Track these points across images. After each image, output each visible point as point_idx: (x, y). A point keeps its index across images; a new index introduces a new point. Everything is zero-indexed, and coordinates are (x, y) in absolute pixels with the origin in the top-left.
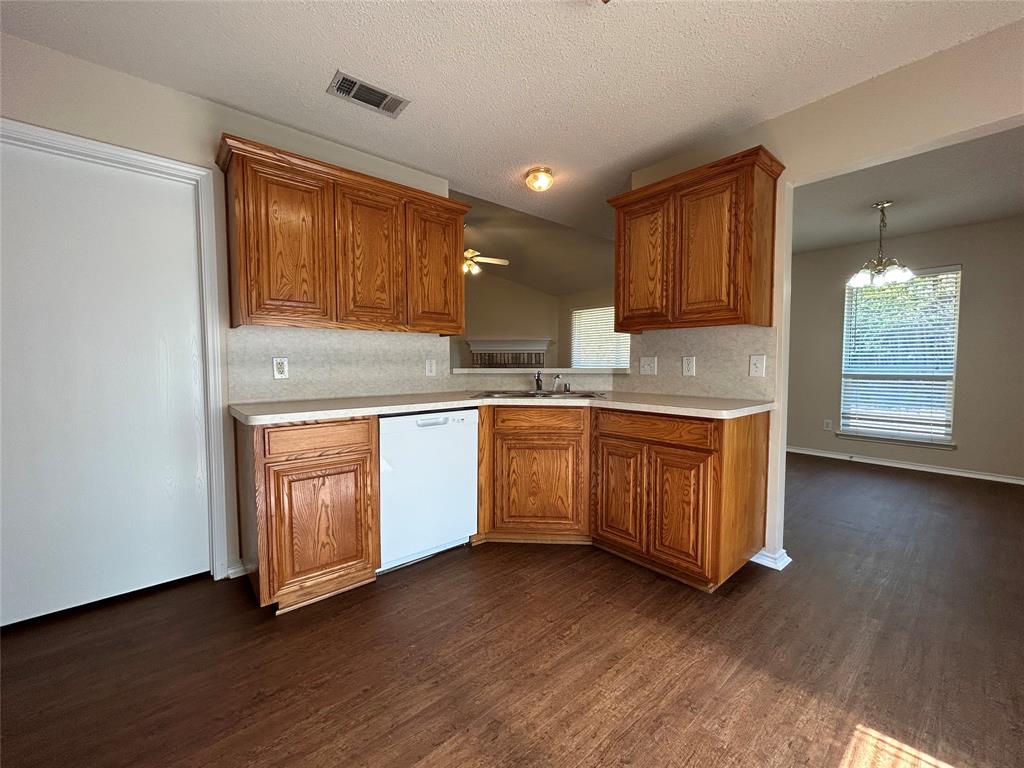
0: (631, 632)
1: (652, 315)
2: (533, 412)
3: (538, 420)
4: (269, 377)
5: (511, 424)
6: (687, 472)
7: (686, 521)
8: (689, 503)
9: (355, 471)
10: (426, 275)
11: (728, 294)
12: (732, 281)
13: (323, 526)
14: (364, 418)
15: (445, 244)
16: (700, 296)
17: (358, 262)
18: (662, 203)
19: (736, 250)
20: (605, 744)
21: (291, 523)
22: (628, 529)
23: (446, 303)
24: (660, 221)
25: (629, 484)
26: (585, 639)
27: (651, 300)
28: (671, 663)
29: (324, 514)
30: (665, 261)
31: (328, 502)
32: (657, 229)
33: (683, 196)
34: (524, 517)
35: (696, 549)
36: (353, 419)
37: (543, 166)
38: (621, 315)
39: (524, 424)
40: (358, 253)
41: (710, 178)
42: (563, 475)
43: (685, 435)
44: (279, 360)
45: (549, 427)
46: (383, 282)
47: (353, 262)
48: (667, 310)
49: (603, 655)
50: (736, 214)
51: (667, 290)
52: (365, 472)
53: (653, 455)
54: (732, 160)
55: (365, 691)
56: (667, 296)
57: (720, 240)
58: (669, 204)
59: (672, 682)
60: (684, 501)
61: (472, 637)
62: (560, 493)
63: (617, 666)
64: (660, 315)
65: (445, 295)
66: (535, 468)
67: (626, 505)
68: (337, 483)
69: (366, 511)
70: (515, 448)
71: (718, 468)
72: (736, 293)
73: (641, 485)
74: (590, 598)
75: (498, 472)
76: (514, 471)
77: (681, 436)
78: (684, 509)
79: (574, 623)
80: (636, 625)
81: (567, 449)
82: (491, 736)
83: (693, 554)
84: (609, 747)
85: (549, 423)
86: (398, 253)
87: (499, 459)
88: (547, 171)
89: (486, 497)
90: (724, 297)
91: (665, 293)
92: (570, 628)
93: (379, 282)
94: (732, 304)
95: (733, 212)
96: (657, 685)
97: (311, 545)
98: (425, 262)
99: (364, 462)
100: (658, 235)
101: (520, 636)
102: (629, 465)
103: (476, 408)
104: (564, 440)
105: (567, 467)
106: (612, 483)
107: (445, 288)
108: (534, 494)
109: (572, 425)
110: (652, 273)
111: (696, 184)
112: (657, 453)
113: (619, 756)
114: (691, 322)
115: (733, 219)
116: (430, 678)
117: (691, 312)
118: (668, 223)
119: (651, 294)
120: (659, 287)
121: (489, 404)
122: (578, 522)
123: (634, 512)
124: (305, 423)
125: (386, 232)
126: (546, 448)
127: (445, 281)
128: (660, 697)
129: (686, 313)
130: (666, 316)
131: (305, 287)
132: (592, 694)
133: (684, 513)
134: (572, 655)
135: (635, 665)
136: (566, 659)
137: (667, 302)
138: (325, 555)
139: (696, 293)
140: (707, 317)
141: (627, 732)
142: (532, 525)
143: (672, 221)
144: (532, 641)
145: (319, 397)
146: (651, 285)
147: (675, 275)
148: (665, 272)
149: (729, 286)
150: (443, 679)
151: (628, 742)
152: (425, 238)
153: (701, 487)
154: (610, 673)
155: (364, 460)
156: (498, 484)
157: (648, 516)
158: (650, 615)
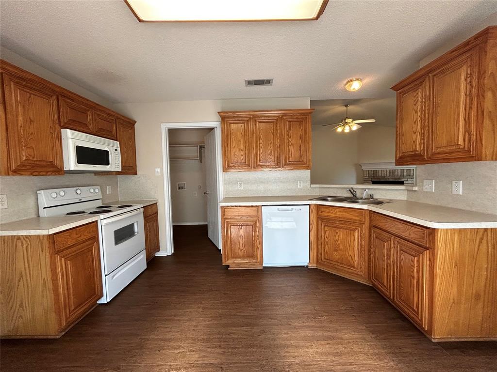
0: (353, 333)
1: (415, 155)
2: (336, 209)
3: (339, 214)
4: (237, 188)
5: (326, 214)
6: (413, 258)
7: (412, 288)
8: (413, 277)
9: (252, 225)
10: (291, 145)
11: (464, 140)
12: (467, 131)
13: (241, 243)
14: (256, 206)
15: (300, 130)
16: (444, 142)
17: (261, 145)
18: (421, 83)
19: (470, 108)
20: (296, 362)
21: (231, 240)
22: (384, 282)
23: (301, 156)
24: (420, 95)
25: (384, 257)
26: (325, 324)
27: (414, 147)
28: (362, 357)
29: (241, 239)
30: (423, 121)
31: (243, 235)
32: (418, 101)
33: (434, 75)
34: (332, 261)
35: (417, 307)
36: (252, 206)
37: (354, 78)
38: (398, 156)
39: (332, 215)
40: (261, 141)
41: (452, 60)
42: (352, 244)
43: (412, 234)
44: (240, 182)
45: (345, 218)
46: (271, 151)
47: (259, 146)
48: (424, 153)
49: (327, 334)
50: (470, 82)
51: (424, 139)
52: (256, 226)
53: (396, 242)
54: (467, 43)
55: (235, 301)
56: (424, 143)
57: (458, 102)
58: (426, 83)
59: (353, 364)
60: (411, 276)
61: (279, 301)
62: (350, 253)
63: (330, 342)
64: (420, 155)
65: (300, 153)
66: (337, 237)
67: (383, 268)
68: (246, 229)
69: (257, 241)
70: (327, 226)
71: (432, 260)
72: (470, 140)
73: (390, 259)
74: (346, 309)
75: (319, 237)
76: (327, 237)
77: (410, 235)
78: (411, 280)
79: (326, 316)
80: (358, 332)
81: (354, 231)
82: (259, 334)
83: (416, 310)
84: (297, 364)
85: (344, 216)
86: (278, 139)
87: (320, 231)
88: (357, 79)
89: (314, 246)
90: (461, 142)
91: (422, 141)
92: (322, 316)
93: (269, 151)
94: (466, 147)
95: (468, 80)
96: (343, 359)
97: (237, 249)
98: (290, 140)
99: (256, 223)
100: (419, 104)
101: (297, 310)
102: (384, 246)
103: (309, 205)
104: (353, 226)
105: (354, 240)
106: (377, 255)
107: (300, 149)
108: (336, 251)
109: (358, 219)
110: (414, 129)
111: (443, 65)
112: (398, 243)
113: (297, 370)
114: (440, 160)
115: (468, 86)
116: (255, 307)
117: (438, 153)
118: (425, 96)
119: (414, 142)
120: (419, 138)
121: (315, 203)
122: (362, 272)
123: (387, 274)
124: (236, 206)
125: (272, 131)
126: (344, 229)
127: (300, 146)
128: (339, 364)
129: (435, 154)
130: (424, 156)
131: (242, 157)
132: (308, 344)
133: (411, 283)
134: (313, 326)
135: (340, 346)
136: (309, 327)
137: (424, 147)
138: (242, 253)
139: (441, 141)
140: (449, 156)
141: (309, 365)
142: (336, 266)
143: (428, 94)
144: (300, 314)
145: (253, 196)
146: (414, 136)
147: (429, 130)
148: (423, 128)
149: (465, 133)
150: (258, 309)
151: (306, 368)
152: (290, 130)
153: (421, 270)
154: (323, 342)
155: (256, 222)
156: (320, 242)
157: (394, 278)
158: (372, 332)
